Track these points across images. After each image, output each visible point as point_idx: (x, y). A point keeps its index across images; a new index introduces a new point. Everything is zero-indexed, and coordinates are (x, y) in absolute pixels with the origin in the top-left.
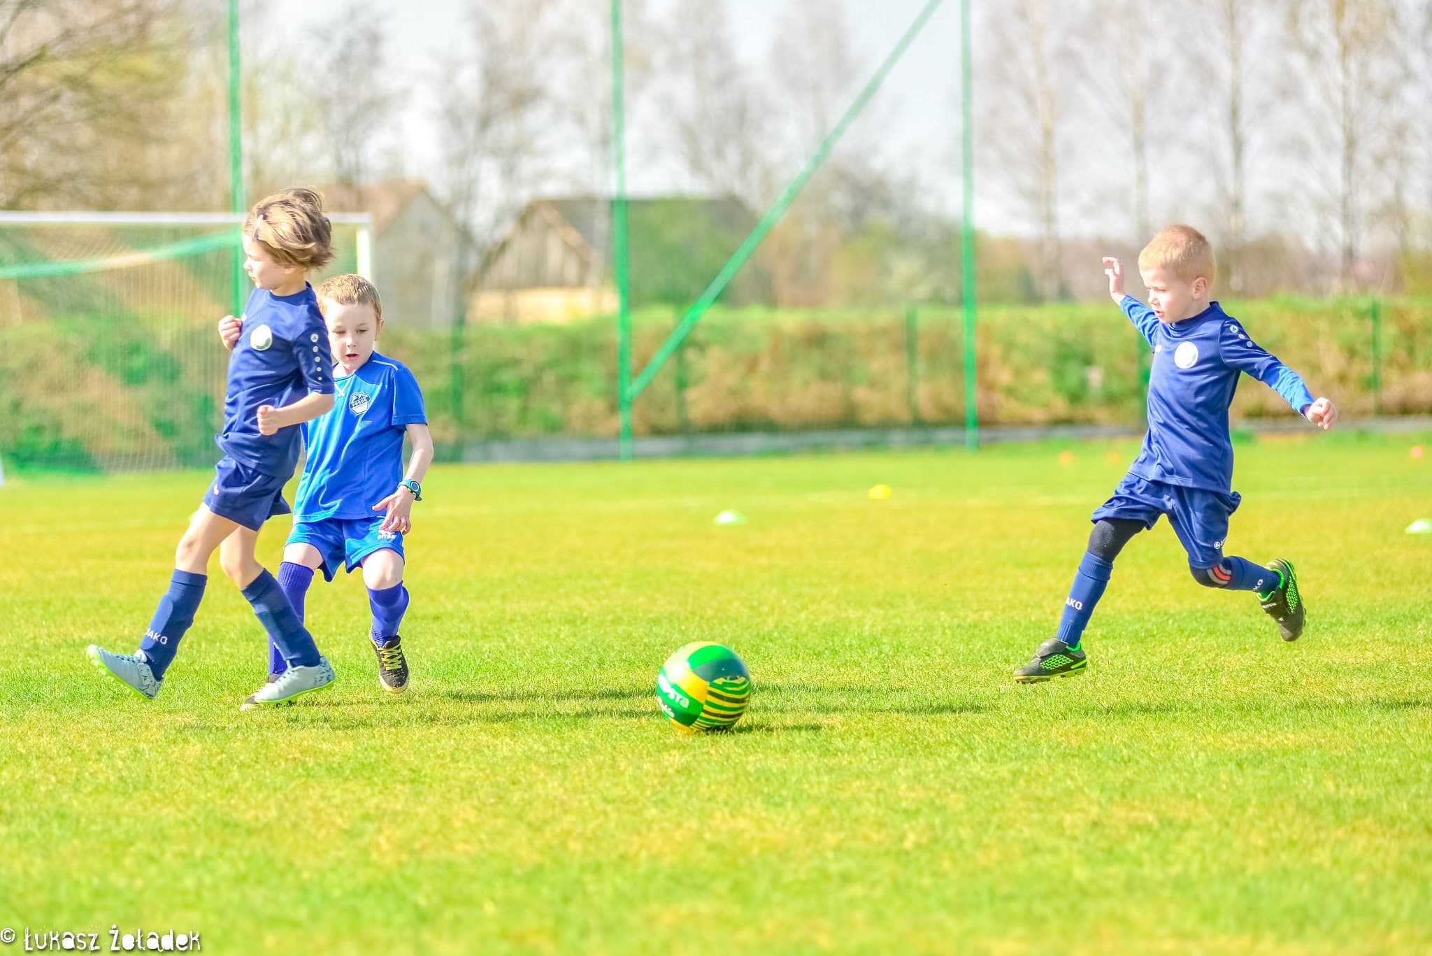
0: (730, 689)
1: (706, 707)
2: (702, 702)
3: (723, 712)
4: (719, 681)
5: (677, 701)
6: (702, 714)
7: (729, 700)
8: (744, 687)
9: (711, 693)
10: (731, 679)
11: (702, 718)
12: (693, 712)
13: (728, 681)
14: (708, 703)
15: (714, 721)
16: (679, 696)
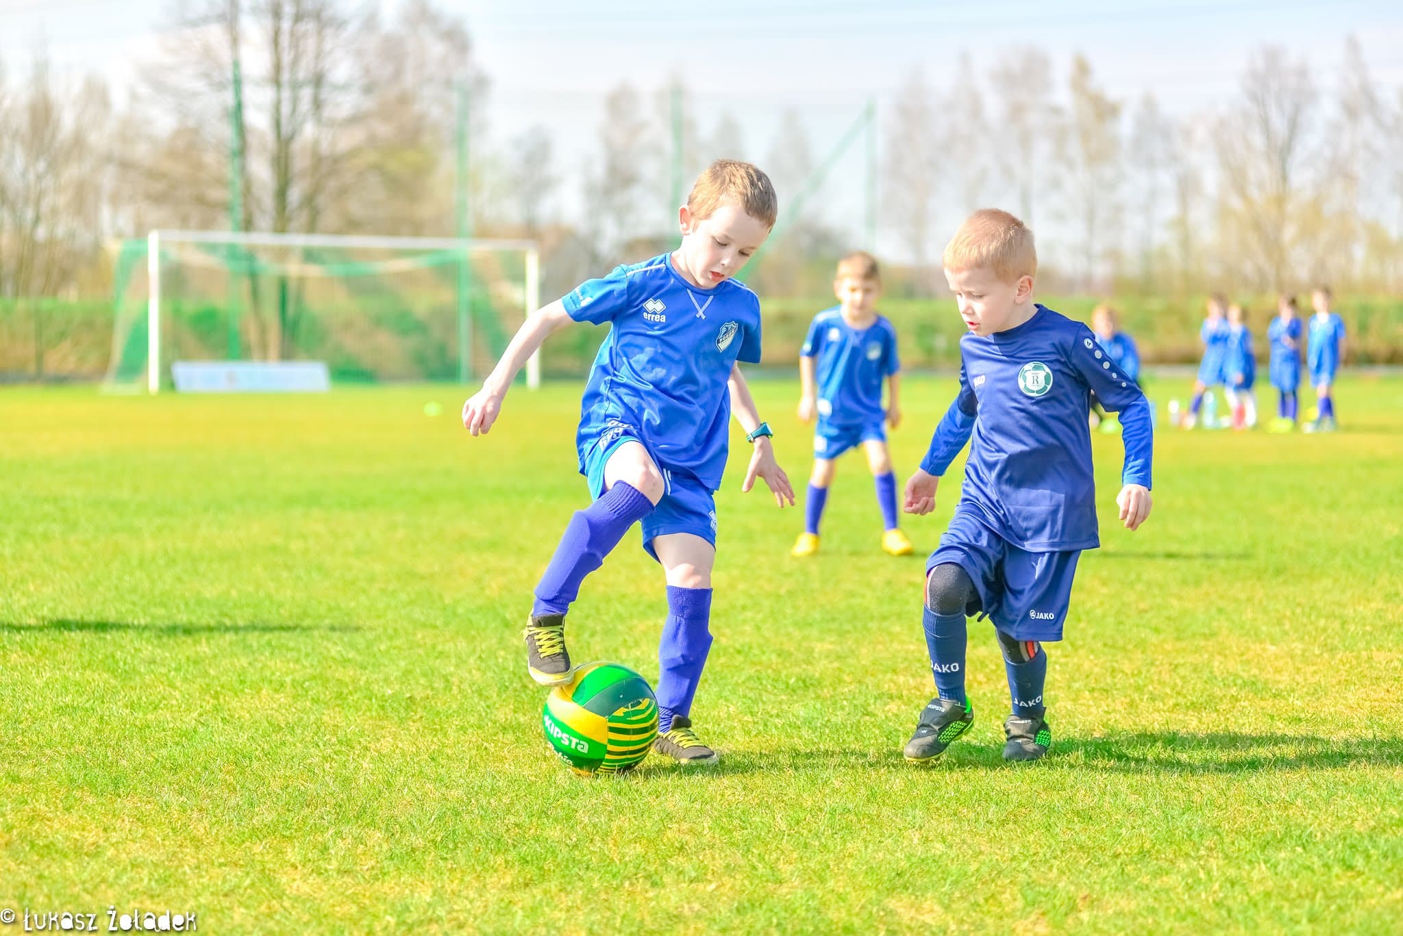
0: (634, 718)
1: (610, 748)
2: (605, 742)
3: (631, 748)
4: (620, 712)
5: (573, 746)
6: (607, 757)
7: (637, 732)
8: (649, 711)
9: (612, 729)
10: (633, 706)
11: (608, 761)
12: (595, 756)
13: (630, 709)
14: (611, 742)
15: (624, 760)
16: (575, 741)
